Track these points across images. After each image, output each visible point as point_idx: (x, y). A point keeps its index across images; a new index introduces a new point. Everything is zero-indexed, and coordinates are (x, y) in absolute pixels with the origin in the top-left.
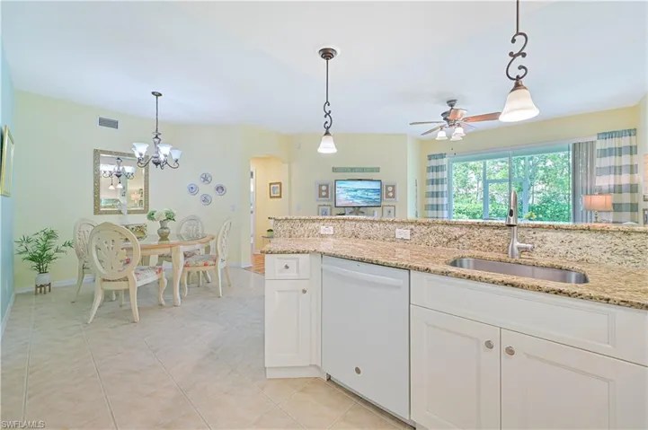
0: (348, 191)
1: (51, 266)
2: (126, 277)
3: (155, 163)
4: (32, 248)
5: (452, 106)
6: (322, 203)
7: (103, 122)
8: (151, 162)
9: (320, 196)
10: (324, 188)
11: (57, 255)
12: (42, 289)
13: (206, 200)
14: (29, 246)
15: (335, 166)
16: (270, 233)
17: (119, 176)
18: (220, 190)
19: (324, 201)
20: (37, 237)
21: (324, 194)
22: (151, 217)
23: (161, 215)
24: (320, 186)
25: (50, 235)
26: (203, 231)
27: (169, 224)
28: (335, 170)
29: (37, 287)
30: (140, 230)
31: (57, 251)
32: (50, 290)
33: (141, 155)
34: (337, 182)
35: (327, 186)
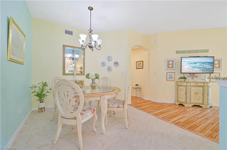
1: (45, 99)
2: (75, 117)
3: (89, 47)
4: (37, 90)
6: (170, 71)
7: (67, 32)
8: (87, 46)
9: (168, 67)
10: (171, 63)
11: (47, 94)
12: (42, 110)
13: (109, 69)
14: (36, 89)
15: (178, 50)
16: (137, 86)
17: (73, 59)
18: (116, 64)
19: (171, 70)
20: (40, 85)
21: (170, 66)
22: (88, 77)
23: (93, 75)
24: (168, 61)
25: (45, 85)
26: (110, 84)
27: (96, 81)
28: (177, 52)
29: (39, 109)
30: (81, 83)
31: (47, 92)
32: (44, 111)
33: (83, 41)
34: (182, 58)
35: (173, 61)
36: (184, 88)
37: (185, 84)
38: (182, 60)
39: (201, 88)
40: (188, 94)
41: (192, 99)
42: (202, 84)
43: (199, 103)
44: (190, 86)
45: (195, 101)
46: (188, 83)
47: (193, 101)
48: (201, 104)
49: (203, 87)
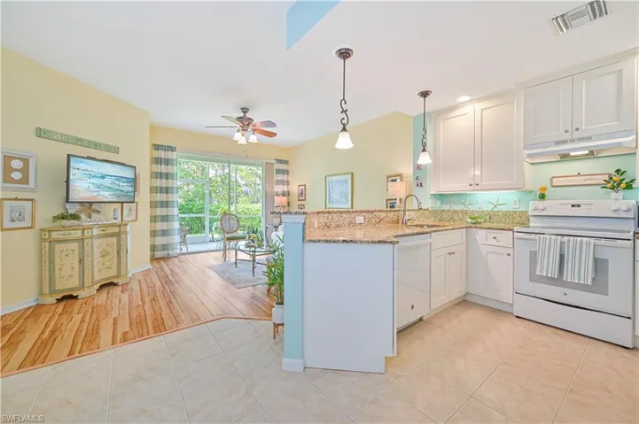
0: (91, 176)
5: (245, 113)
6: (13, 195)
9: (8, 179)
10: (16, 164)
15: (42, 127)
19: (18, 190)
21: (17, 176)
24: (8, 159)
28: (42, 134)
34: (72, 159)
35: (26, 161)
36: (75, 246)
37: (79, 233)
38: (72, 164)
39: (114, 240)
40: (87, 261)
41: (96, 270)
42: (116, 230)
43: (111, 277)
44: (92, 237)
45: (101, 275)
46: (86, 232)
47: (97, 277)
48: (115, 277)
49: (117, 235)
